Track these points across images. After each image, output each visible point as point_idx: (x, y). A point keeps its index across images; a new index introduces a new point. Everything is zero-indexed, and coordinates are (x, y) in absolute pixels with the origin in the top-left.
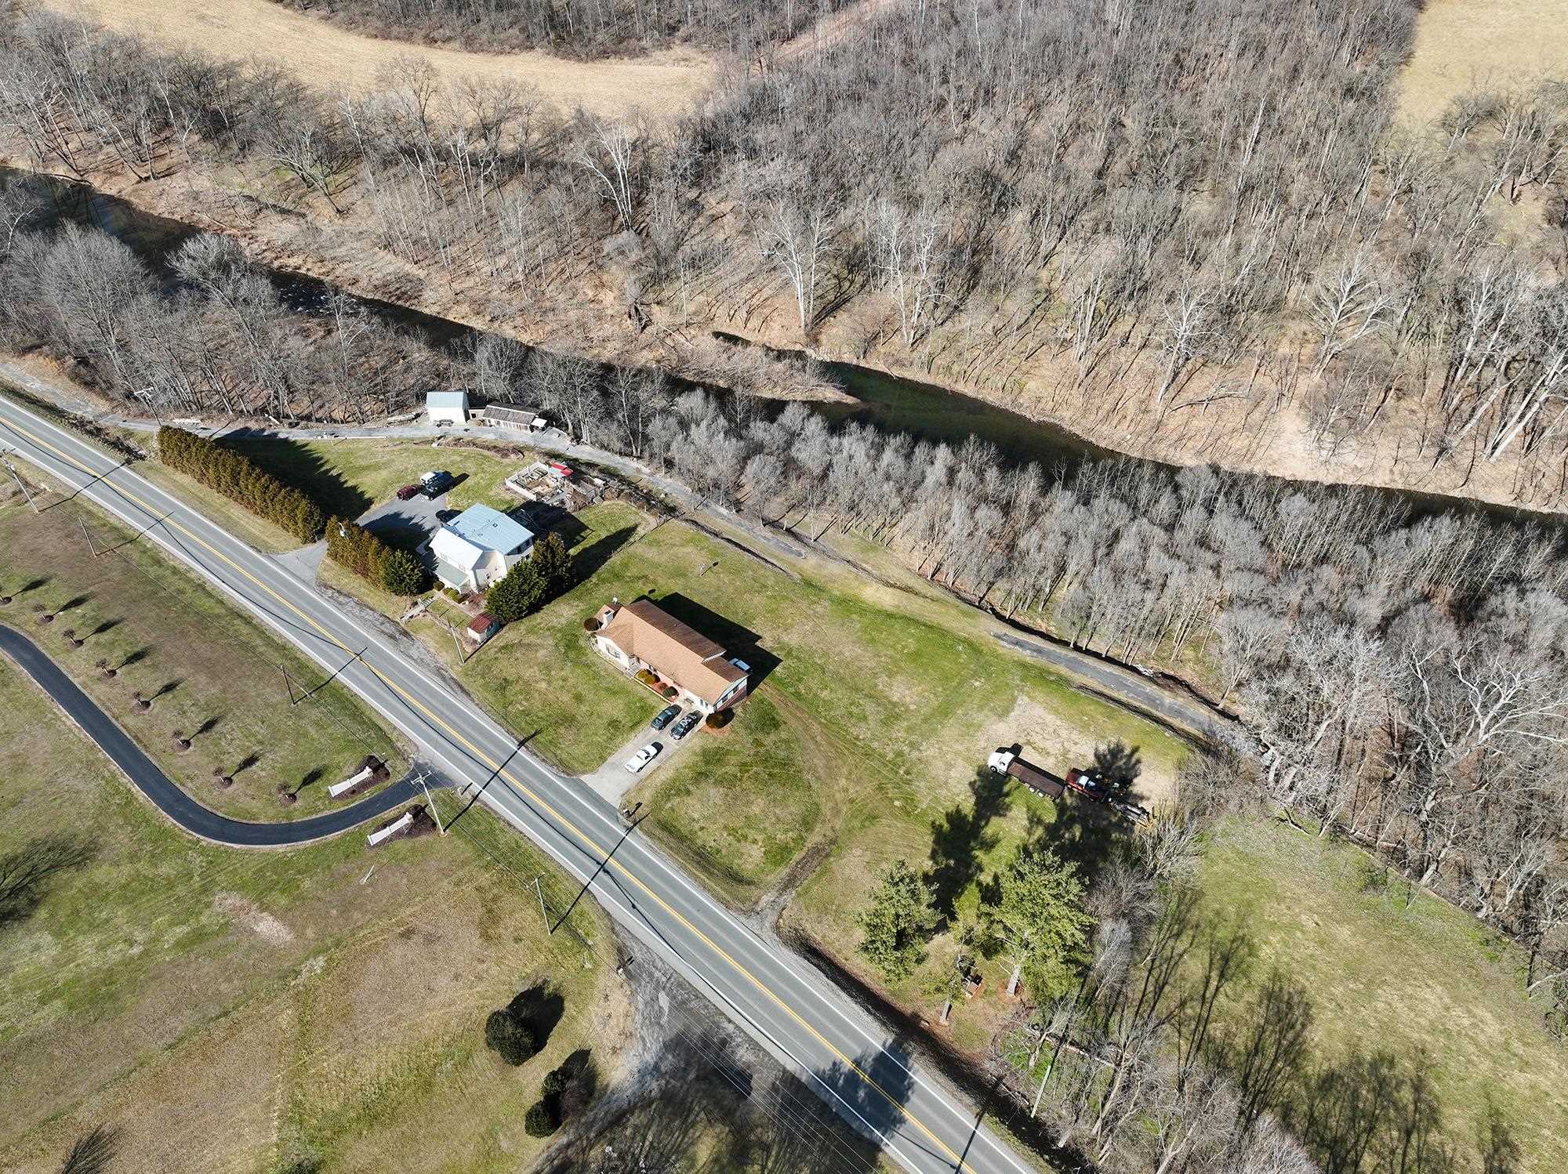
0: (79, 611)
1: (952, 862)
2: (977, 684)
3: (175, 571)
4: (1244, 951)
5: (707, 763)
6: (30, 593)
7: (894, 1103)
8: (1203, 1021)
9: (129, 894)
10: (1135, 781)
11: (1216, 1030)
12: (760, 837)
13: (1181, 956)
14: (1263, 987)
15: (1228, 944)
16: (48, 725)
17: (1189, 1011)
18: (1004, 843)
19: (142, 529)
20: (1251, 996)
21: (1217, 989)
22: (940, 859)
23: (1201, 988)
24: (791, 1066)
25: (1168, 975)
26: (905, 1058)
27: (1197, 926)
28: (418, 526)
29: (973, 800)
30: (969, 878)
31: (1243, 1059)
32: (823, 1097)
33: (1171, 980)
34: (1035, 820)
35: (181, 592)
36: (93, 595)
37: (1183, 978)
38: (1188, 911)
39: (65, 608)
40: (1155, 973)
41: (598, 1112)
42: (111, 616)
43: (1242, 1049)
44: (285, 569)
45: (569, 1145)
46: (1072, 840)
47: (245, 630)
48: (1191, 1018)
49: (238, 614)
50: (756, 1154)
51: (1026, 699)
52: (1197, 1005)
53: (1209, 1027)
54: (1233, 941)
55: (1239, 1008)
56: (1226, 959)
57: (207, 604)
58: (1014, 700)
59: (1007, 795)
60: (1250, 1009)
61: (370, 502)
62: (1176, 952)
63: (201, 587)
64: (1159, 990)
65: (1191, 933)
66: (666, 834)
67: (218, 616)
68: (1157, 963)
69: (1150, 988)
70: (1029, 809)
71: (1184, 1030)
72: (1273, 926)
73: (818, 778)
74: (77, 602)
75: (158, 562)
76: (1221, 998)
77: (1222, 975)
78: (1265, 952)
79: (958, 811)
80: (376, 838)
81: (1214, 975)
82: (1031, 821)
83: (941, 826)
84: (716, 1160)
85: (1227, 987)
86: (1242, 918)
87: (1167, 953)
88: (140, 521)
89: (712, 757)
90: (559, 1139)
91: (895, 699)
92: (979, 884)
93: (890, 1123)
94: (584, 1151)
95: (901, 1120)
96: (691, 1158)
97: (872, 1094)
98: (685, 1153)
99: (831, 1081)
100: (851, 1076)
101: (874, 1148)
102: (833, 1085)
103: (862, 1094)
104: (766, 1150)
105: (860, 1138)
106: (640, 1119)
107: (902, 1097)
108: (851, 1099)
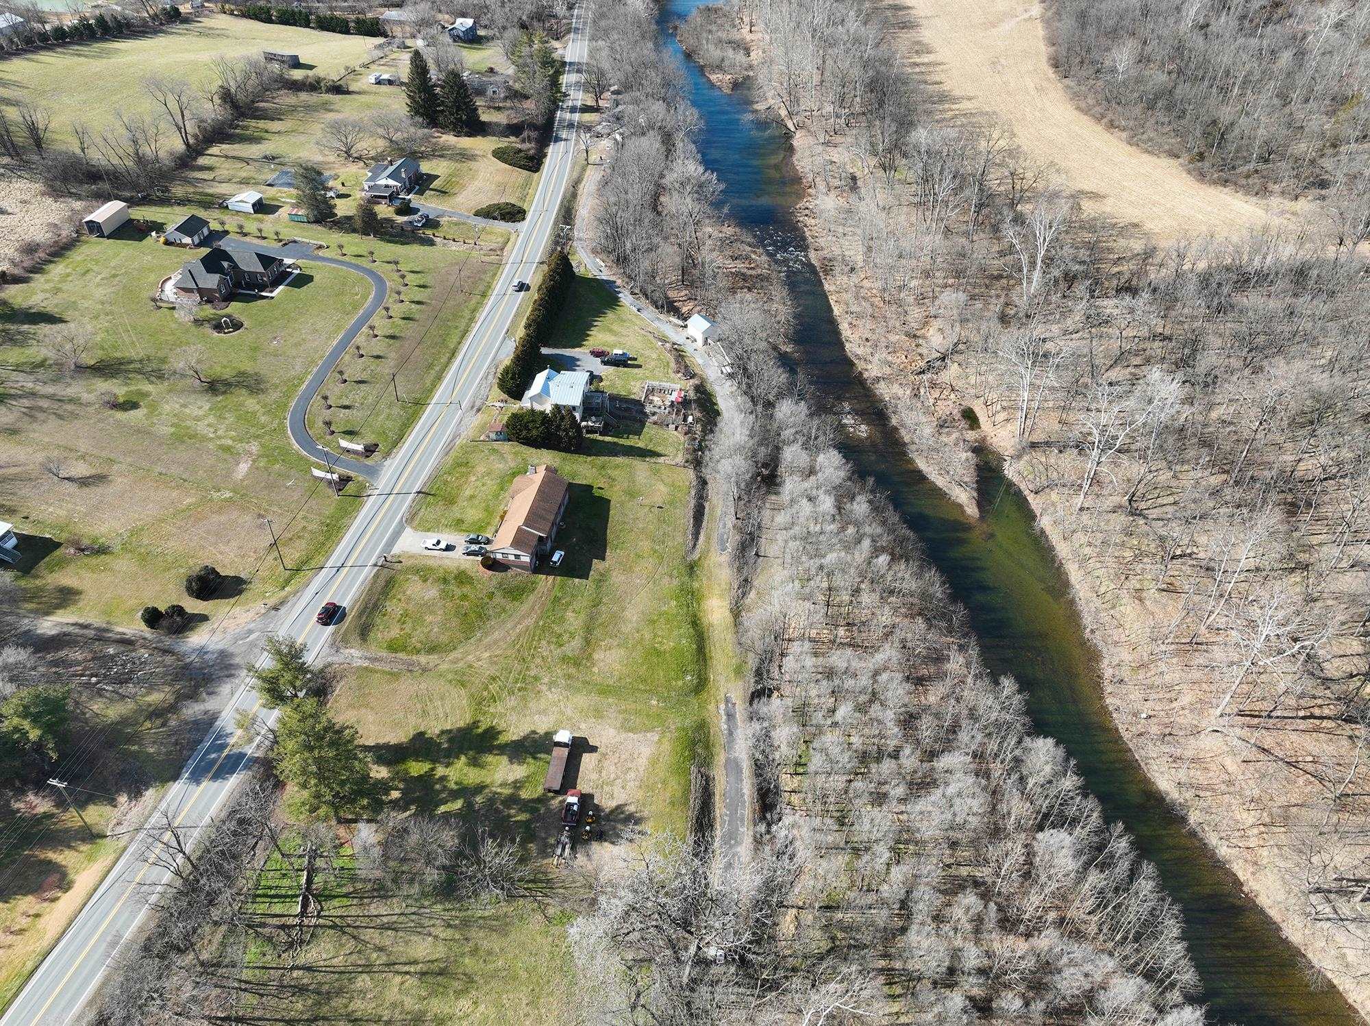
1: (446, 746)
2: (654, 702)
4: (457, 985)
5: (455, 578)
7: (210, 775)
8: (368, 969)
10: (606, 844)
11: (363, 981)
12: (408, 630)
13: (430, 935)
14: (424, 1013)
15: (460, 971)
17: (375, 955)
18: (484, 772)
19: (495, 293)
20: (410, 1003)
21: (407, 973)
22: (445, 737)
23: (402, 960)
24: (223, 714)
25: (405, 930)
26: (246, 767)
27: (467, 939)
29: (515, 738)
30: (434, 761)
31: (342, 1011)
32: (206, 739)
33: (400, 934)
34: (517, 785)
37: (407, 943)
38: (481, 928)
40: (402, 919)
41: (168, 641)
43: (350, 1009)
45: (145, 639)
46: (509, 816)
48: (368, 959)
50: (158, 722)
51: (656, 738)
52: (384, 959)
53: (364, 976)
54: (465, 975)
55: (392, 994)
56: (441, 973)
58: (652, 729)
59: (535, 758)
60: (394, 1005)
62: (432, 929)
64: (384, 927)
65: (457, 936)
66: (383, 583)
67: (447, 347)
68: (414, 917)
69: (385, 920)
70: (528, 777)
71: (354, 956)
72: (500, 1007)
73: (480, 640)
76: (398, 979)
77: (423, 974)
78: (464, 1004)
79: (499, 733)
80: (317, 473)
81: (419, 968)
82: (515, 782)
83: (478, 727)
84: (150, 705)
85: (411, 981)
86: (494, 975)
87: (426, 922)
88: (501, 289)
89: (462, 578)
90: (147, 632)
91: (596, 656)
92: (433, 769)
93: (196, 778)
94: (143, 646)
95: (198, 783)
96: (148, 694)
97: (214, 761)
98: (151, 688)
99: (219, 737)
100: (224, 746)
101: (175, 777)
102: (216, 739)
103: (213, 756)
104: (163, 725)
105: (181, 768)
106: (169, 659)
107: (215, 777)
108: (207, 752)
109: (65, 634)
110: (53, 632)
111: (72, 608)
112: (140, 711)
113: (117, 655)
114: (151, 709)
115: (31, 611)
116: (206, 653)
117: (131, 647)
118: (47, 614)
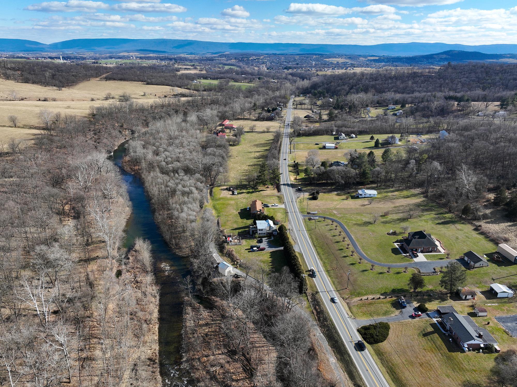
0: (345, 255)
3: (321, 260)
6: (354, 263)
9: (352, 220)
16: (357, 237)
19: (323, 272)
28: (267, 243)
35: (323, 254)
36: (341, 257)
39: (348, 256)
42: (339, 251)
44: (300, 248)
47: (315, 243)
49: (315, 246)
57: (319, 250)
61: (271, 253)
63: (318, 254)
67: (319, 247)
74: (345, 257)
75: (324, 263)
88: (323, 274)
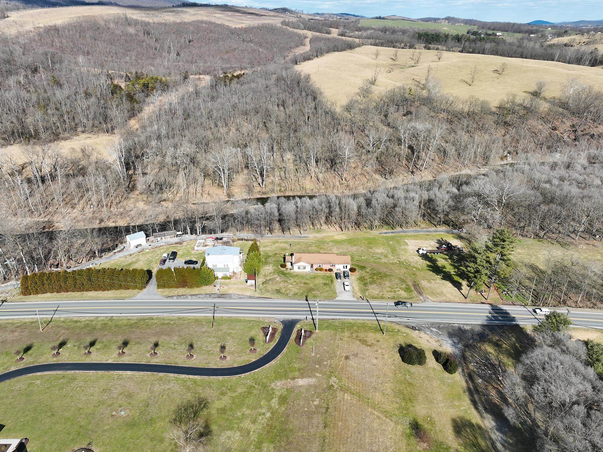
5: (362, 281)
7: (508, 315)
9: (239, 404)
18: (446, 265)
24: (480, 323)
26: (497, 307)
32: (494, 324)
41: (458, 359)
45: (463, 370)
50: (500, 343)
51: (407, 240)
82: (444, 259)
84: (495, 350)
90: (459, 370)
93: (513, 319)
94: (468, 368)
95: (514, 317)
96: (490, 353)
97: (501, 317)
98: (487, 353)
99: (491, 320)
100: (493, 317)
101: (518, 326)
102: (493, 320)
103: (500, 318)
104: (500, 340)
105: (513, 326)
106: (468, 354)
107: (508, 314)
108: (500, 320)
109: (486, 409)
110: (489, 416)
111: (468, 417)
112: (501, 352)
113: (480, 377)
114: (497, 348)
115: (484, 438)
116: (454, 343)
117: (472, 374)
118: (480, 428)
